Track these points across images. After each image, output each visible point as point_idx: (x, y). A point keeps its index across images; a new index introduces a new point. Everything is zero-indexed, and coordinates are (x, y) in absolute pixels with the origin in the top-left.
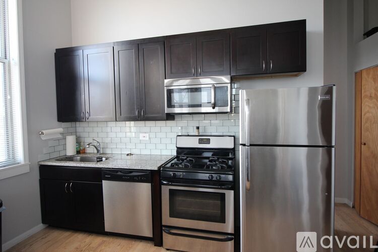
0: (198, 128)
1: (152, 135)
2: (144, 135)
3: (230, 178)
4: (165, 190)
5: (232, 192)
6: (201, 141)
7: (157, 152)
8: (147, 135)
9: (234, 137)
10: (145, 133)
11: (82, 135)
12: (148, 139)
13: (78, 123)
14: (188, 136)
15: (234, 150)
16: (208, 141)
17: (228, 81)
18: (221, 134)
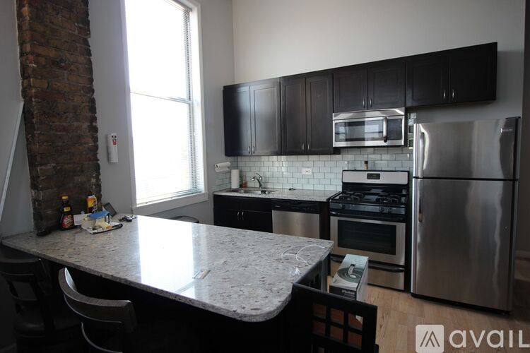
0: (366, 162)
1: (316, 170)
2: (307, 169)
3: (403, 211)
4: (334, 221)
5: (404, 225)
6: (370, 176)
7: (321, 188)
8: (310, 169)
9: (408, 172)
10: (308, 167)
11: (244, 169)
12: (310, 173)
13: (239, 158)
14: (356, 170)
15: (407, 187)
16: (378, 177)
17: (403, 114)
18: (394, 169)
